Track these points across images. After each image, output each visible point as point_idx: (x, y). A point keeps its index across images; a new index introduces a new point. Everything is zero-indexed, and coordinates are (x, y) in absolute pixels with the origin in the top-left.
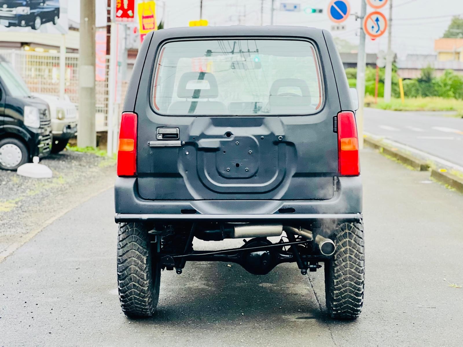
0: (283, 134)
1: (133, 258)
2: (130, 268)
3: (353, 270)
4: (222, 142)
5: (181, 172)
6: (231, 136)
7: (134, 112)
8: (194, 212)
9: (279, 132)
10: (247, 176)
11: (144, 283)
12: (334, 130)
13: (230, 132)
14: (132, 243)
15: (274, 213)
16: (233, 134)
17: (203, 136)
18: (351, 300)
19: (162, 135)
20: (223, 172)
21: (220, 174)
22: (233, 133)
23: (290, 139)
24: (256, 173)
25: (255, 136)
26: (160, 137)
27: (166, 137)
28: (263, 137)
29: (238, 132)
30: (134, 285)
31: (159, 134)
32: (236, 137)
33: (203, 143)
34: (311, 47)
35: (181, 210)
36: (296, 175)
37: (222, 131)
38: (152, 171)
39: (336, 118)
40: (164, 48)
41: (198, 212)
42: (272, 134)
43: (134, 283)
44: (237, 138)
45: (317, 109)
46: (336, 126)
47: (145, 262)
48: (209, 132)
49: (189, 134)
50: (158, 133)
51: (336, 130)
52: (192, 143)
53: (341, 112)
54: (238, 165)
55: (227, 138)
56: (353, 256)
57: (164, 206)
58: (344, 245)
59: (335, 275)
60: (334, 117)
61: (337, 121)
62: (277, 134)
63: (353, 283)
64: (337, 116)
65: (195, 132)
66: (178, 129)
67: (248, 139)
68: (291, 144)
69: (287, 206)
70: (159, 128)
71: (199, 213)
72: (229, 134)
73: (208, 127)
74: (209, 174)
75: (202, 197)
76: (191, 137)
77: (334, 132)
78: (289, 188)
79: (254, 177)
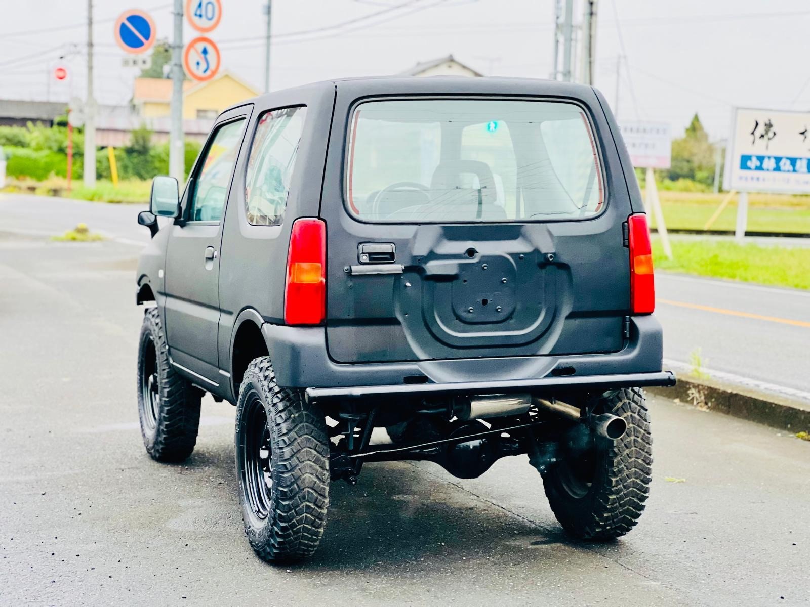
0: (553, 251)
1: (308, 462)
2: (304, 479)
3: (640, 461)
4: (460, 265)
5: (399, 315)
6: (476, 254)
7: (319, 218)
9: (547, 247)
10: (498, 319)
11: (324, 502)
12: (624, 243)
13: (474, 249)
15: (545, 377)
16: (477, 253)
17: (432, 256)
19: (367, 255)
20: (464, 314)
21: (458, 317)
22: (478, 251)
23: (565, 258)
24: (512, 314)
25: (512, 255)
26: (364, 259)
27: (375, 258)
28: (522, 256)
29: (487, 248)
30: (308, 507)
31: (363, 253)
32: (483, 257)
33: (434, 267)
34: (582, 113)
35: (405, 378)
36: (572, 315)
37: (461, 247)
38: (352, 316)
39: (626, 224)
40: (358, 112)
41: (432, 381)
42: (537, 251)
43: (308, 504)
44: (486, 259)
45: (597, 210)
46: (626, 237)
47: (327, 468)
48: (441, 250)
49: (412, 254)
50: (361, 252)
51: (627, 244)
52: (415, 268)
53: (632, 214)
54: (485, 302)
55: (470, 259)
56: (639, 440)
59: (614, 470)
60: (623, 223)
61: (629, 229)
62: (543, 251)
63: (639, 481)
64: (627, 222)
65: (420, 250)
66: (393, 245)
67: (501, 258)
68: (564, 266)
69: (563, 364)
70: (361, 246)
71: (434, 382)
72: (471, 252)
73: (438, 241)
74: (441, 317)
75: (431, 355)
76: (414, 258)
77: (625, 246)
78: (560, 336)
79: (508, 321)
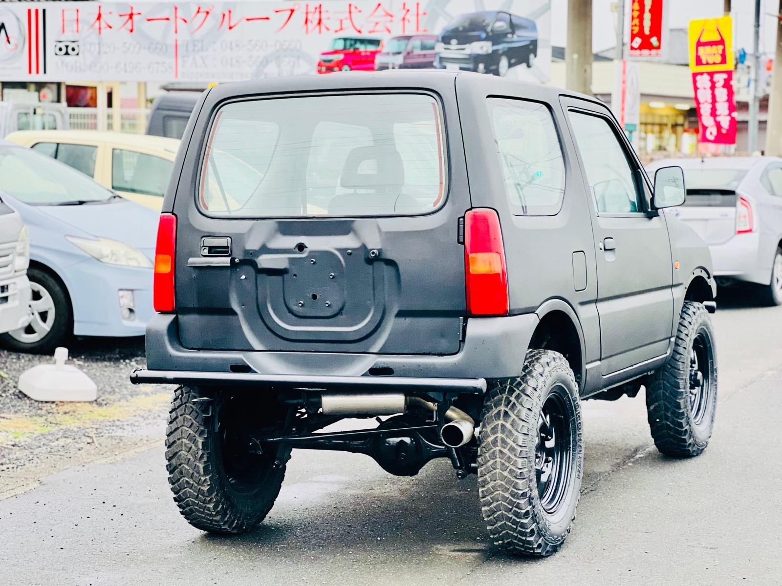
0: (379, 247)
1: (184, 440)
2: (180, 456)
3: (506, 473)
4: (292, 260)
5: (236, 307)
6: (305, 249)
7: (172, 213)
8: (246, 369)
9: (374, 244)
10: (329, 314)
11: (200, 479)
12: (458, 240)
13: (303, 244)
14: (184, 416)
15: (362, 375)
16: (307, 248)
17: (264, 250)
18: (510, 524)
19: (207, 248)
20: (295, 308)
21: (290, 311)
22: (307, 246)
23: (390, 255)
24: (342, 309)
25: (339, 250)
26: (206, 252)
27: (214, 251)
28: (350, 251)
29: (315, 243)
30: (187, 482)
31: (203, 246)
32: (311, 252)
33: (265, 261)
34: (433, 104)
35: (231, 366)
36: (401, 314)
37: (291, 242)
38: (196, 306)
39: (461, 219)
40: (221, 112)
41: (253, 370)
42: (364, 247)
43: (187, 479)
44: (313, 254)
45: (435, 204)
46: (461, 234)
47: (201, 447)
48: (272, 245)
49: (244, 248)
50: (202, 245)
51: (461, 240)
52: (249, 261)
53: (471, 209)
54: (314, 297)
55: (300, 253)
56: (505, 451)
57: (206, 359)
58: (494, 430)
59: (479, 480)
60: (459, 218)
61: (464, 225)
62: (369, 247)
63: (507, 495)
64: (464, 217)
65: (253, 244)
66: (229, 239)
67: (328, 254)
68: (391, 263)
69: (381, 363)
70: (204, 238)
71: (255, 372)
72: (301, 247)
73: (271, 237)
74: (274, 310)
75: (266, 346)
76: (247, 252)
77: (459, 242)
78: (390, 335)
79: (339, 316)
